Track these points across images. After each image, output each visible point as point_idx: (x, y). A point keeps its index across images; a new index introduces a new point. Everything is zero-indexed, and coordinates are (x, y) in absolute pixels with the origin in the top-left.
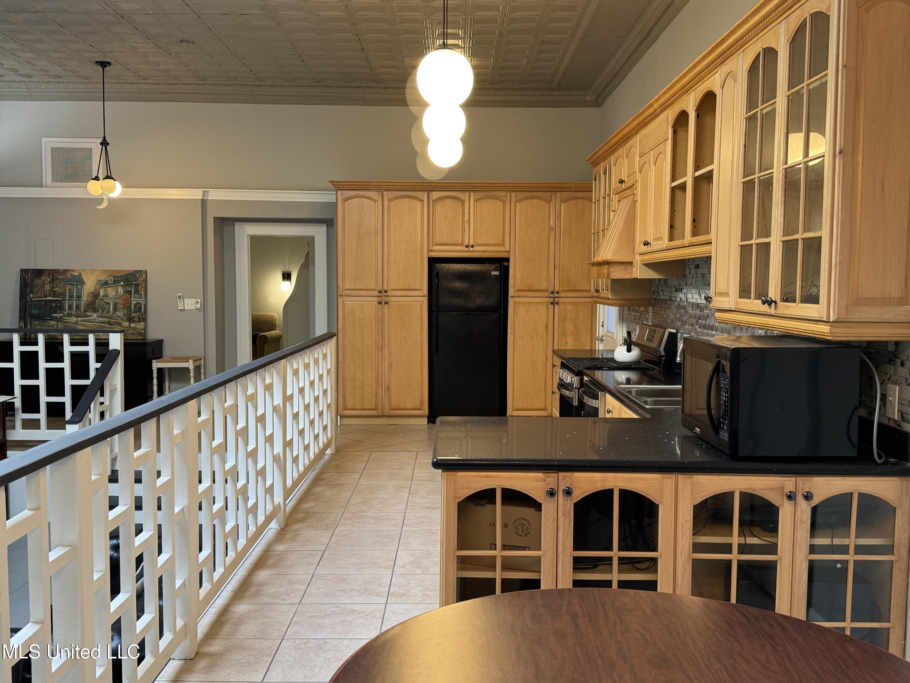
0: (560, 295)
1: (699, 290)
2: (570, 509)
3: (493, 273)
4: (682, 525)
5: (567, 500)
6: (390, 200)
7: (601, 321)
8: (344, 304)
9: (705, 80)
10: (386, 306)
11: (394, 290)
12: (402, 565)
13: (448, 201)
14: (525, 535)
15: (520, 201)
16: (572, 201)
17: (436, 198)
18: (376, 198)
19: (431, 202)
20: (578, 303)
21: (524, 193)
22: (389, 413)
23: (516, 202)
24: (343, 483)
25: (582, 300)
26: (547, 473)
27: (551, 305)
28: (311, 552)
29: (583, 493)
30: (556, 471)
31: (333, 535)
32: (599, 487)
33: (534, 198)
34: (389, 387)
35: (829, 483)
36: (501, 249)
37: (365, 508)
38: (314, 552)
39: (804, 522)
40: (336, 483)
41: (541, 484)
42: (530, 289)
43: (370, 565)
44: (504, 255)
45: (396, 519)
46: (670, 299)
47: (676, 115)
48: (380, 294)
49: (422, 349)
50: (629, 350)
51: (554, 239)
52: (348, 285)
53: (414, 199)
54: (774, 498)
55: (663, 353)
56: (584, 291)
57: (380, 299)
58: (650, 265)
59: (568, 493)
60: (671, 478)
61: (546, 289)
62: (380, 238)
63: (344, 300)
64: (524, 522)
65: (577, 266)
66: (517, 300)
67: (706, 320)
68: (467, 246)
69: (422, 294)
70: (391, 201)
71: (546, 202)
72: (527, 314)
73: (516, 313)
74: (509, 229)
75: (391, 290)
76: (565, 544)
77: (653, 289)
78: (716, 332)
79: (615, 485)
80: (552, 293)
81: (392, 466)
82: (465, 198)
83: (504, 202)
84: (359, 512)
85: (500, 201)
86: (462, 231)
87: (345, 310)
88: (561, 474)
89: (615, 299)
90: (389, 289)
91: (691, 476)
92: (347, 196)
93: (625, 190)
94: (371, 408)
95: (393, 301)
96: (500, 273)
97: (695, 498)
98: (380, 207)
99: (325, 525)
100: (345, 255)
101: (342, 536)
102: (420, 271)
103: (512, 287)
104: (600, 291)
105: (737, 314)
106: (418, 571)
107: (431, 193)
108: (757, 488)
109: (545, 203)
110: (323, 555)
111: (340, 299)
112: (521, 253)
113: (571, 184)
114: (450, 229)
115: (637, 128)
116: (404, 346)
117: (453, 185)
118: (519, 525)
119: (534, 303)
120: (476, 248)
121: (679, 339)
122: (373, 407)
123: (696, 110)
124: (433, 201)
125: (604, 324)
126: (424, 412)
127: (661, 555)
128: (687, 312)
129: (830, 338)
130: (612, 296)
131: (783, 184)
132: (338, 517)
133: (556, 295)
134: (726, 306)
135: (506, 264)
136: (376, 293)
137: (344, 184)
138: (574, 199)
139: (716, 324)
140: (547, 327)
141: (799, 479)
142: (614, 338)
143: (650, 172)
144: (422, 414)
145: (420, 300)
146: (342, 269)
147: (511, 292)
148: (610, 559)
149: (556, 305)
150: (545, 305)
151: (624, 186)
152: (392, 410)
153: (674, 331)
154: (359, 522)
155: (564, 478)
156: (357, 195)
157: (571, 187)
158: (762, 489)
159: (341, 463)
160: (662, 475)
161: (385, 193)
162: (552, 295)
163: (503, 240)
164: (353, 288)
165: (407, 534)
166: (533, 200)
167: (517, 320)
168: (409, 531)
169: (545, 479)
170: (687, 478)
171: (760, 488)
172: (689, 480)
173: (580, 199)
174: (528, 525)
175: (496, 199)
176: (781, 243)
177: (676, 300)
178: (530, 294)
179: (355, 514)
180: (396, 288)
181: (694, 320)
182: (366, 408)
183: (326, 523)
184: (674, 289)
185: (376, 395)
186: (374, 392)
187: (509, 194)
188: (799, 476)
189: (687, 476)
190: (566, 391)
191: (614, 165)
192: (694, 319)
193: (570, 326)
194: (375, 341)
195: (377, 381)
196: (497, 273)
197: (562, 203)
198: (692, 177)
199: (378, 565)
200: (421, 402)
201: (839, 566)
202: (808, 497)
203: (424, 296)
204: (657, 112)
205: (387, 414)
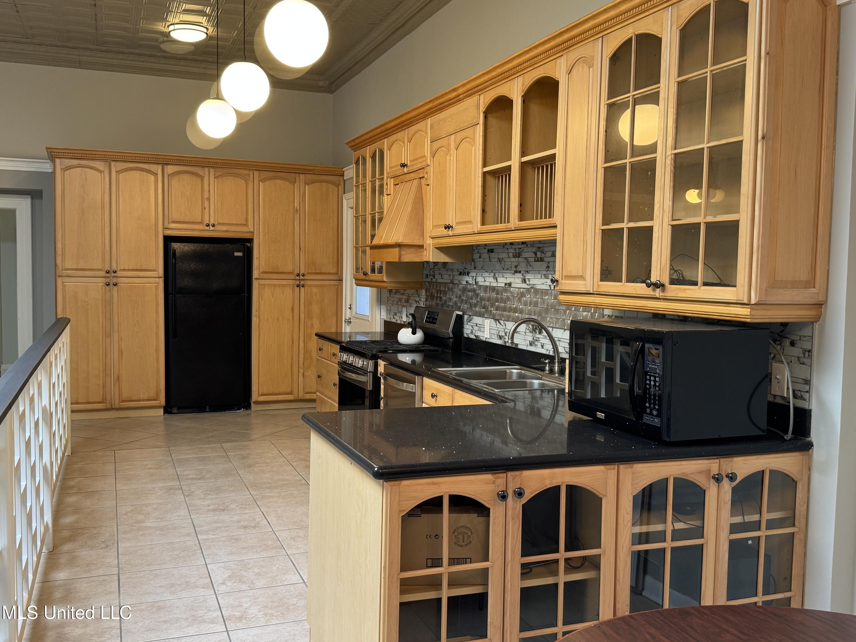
0: (306, 277)
1: (495, 273)
2: (519, 512)
3: (237, 254)
4: (624, 517)
5: (517, 502)
6: (118, 172)
7: (348, 304)
8: (64, 286)
9: (536, 66)
10: (115, 288)
11: (124, 270)
12: (221, 582)
13: (186, 177)
14: (466, 545)
15: (264, 180)
16: (316, 184)
17: (172, 172)
18: (102, 169)
19: (166, 176)
20: (323, 286)
21: (267, 172)
22: (119, 405)
23: (259, 181)
24: (98, 490)
25: (327, 283)
26: (495, 473)
27: (297, 288)
28: (102, 578)
29: (532, 493)
30: (503, 471)
31: (120, 555)
32: (548, 485)
33: (278, 179)
34: (119, 377)
35: (747, 462)
36: (244, 229)
37: (141, 517)
38: (107, 578)
39: (726, 503)
40: (89, 490)
41: (491, 487)
42: (275, 271)
43: (184, 586)
44: (247, 236)
45: (184, 527)
46: (452, 282)
47: (490, 101)
48: (107, 275)
49: (157, 334)
50: (414, 333)
51: (299, 221)
52: (69, 264)
53: (146, 172)
54: (701, 481)
55: (451, 335)
56: (329, 273)
57: (108, 280)
58: (442, 249)
59: (520, 494)
60: (614, 469)
61: (292, 271)
62: (107, 213)
63: (64, 281)
64: (465, 531)
65: (322, 249)
66: (262, 282)
67: (505, 303)
68: (208, 225)
69: (157, 275)
70: (120, 173)
71: (291, 183)
72: (273, 296)
73: (261, 296)
74: (252, 209)
75: (121, 270)
76: (514, 551)
77: (425, 272)
78: (520, 314)
79: (563, 481)
80: (298, 275)
81: (147, 465)
82: (204, 174)
83: (246, 181)
84: (136, 523)
85: (243, 179)
86: (202, 209)
87: (65, 292)
88: (510, 474)
89: (391, 282)
90: (119, 269)
91: (632, 465)
92: (67, 165)
93: (406, 174)
94: (97, 400)
95: (123, 282)
96: (244, 254)
97: (635, 488)
98: (107, 180)
99: (103, 542)
100: (65, 232)
101: (131, 554)
102: (154, 250)
103: (256, 269)
104: (369, 273)
105: (595, 297)
106: (244, 587)
107: (165, 167)
108: (689, 473)
109: (289, 184)
110: (119, 579)
111: (59, 281)
112: (265, 234)
113: (315, 167)
114: (188, 205)
115: (427, 113)
116: (137, 332)
117: (190, 159)
118: (460, 533)
119: (279, 285)
120: (218, 228)
121: (465, 320)
122: (101, 400)
123: (523, 96)
124: (169, 175)
125: (352, 306)
126: (160, 403)
127: (605, 552)
128: (477, 295)
129: (749, 320)
130: (387, 278)
131: (672, 169)
132: (114, 531)
133: (301, 277)
134: (583, 289)
135: (249, 245)
136: (103, 274)
137: (64, 151)
138: (318, 182)
139: (520, 307)
140: (293, 310)
141: (722, 460)
142: (368, 321)
143: (450, 156)
144: (157, 405)
145: (154, 282)
146: (61, 246)
147: (256, 274)
148: (556, 561)
149: (302, 287)
150: (291, 288)
151: (406, 170)
152: (123, 401)
153: (460, 313)
154: (142, 535)
155: (514, 477)
156: (80, 164)
157: (315, 170)
158: (692, 473)
159: (84, 466)
160: (605, 467)
161: (113, 164)
162: (298, 278)
163: (247, 220)
164: (74, 267)
165: (207, 544)
166: (277, 181)
167: (262, 303)
168: (208, 539)
169: (494, 481)
170: (629, 468)
171: (691, 472)
172: (630, 469)
173: (324, 182)
174: (470, 534)
175: (238, 177)
176: (670, 227)
177: (460, 283)
178: (275, 276)
179: (133, 526)
180: (127, 268)
181: (487, 303)
182: (91, 401)
183: (103, 540)
184: (457, 273)
185: (104, 386)
186: (101, 382)
187: (251, 172)
188: (721, 458)
189: (628, 466)
190: (352, 374)
191: (388, 149)
192: (488, 301)
193: (315, 309)
194: (103, 327)
195: (105, 370)
196: (240, 254)
197: (307, 186)
198: (519, 162)
199: (192, 584)
200: (157, 392)
201: (750, 542)
202: (732, 477)
203: (159, 277)
204: (461, 97)
205: (117, 406)
